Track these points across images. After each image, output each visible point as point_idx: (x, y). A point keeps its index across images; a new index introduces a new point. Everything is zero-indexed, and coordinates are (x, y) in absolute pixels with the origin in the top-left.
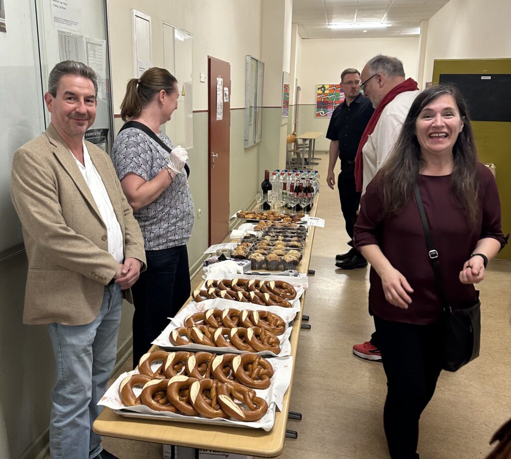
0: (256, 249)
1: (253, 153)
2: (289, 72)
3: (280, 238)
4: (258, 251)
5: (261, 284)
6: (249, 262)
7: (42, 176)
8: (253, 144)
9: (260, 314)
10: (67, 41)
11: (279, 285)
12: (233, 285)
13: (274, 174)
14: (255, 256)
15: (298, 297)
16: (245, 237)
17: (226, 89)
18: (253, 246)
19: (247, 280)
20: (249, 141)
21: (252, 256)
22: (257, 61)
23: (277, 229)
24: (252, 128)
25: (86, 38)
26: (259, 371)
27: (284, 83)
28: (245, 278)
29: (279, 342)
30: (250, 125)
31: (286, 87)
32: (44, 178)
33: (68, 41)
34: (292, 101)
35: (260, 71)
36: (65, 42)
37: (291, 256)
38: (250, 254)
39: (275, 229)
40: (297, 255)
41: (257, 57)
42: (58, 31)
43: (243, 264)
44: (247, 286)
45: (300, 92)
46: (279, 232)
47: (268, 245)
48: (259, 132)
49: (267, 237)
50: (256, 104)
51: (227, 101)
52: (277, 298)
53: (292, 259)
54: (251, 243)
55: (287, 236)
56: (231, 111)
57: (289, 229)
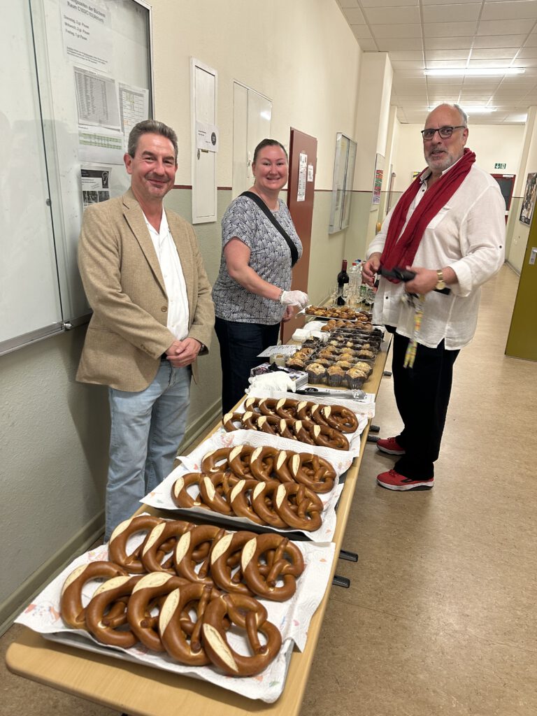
0: (318, 358)
1: (339, 240)
2: (384, 155)
3: (349, 344)
4: (319, 360)
5: (314, 408)
6: (306, 375)
7: (103, 235)
8: (339, 230)
9: (302, 460)
10: (88, 82)
11: (337, 412)
12: (277, 408)
13: (354, 264)
14: (313, 368)
15: (359, 431)
16: (308, 341)
17: (311, 167)
18: (315, 353)
19: (297, 401)
20: (334, 227)
21: (311, 367)
22: (349, 139)
23: (347, 332)
24: (338, 214)
25: (120, 84)
26: (280, 568)
27: (377, 169)
28: (295, 399)
29: (322, 509)
30: (337, 209)
31: (379, 173)
32: (105, 238)
33: (91, 83)
34: (385, 186)
35: (351, 152)
36: (86, 84)
37: (358, 371)
38: (308, 364)
39: (345, 331)
40: (365, 370)
41: (350, 136)
42: (75, 68)
43: (297, 378)
44: (296, 411)
45: (395, 179)
46: (349, 337)
47: (334, 353)
48: (346, 218)
49: (334, 342)
50: (345, 186)
51: (311, 180)
52: (331, 431)
53: (358, 375)
54: (314, 348)
55: (357, 343)
56: (315, 192)
57: (362, 333)
